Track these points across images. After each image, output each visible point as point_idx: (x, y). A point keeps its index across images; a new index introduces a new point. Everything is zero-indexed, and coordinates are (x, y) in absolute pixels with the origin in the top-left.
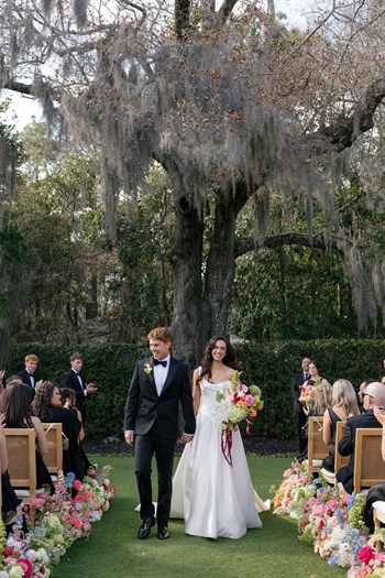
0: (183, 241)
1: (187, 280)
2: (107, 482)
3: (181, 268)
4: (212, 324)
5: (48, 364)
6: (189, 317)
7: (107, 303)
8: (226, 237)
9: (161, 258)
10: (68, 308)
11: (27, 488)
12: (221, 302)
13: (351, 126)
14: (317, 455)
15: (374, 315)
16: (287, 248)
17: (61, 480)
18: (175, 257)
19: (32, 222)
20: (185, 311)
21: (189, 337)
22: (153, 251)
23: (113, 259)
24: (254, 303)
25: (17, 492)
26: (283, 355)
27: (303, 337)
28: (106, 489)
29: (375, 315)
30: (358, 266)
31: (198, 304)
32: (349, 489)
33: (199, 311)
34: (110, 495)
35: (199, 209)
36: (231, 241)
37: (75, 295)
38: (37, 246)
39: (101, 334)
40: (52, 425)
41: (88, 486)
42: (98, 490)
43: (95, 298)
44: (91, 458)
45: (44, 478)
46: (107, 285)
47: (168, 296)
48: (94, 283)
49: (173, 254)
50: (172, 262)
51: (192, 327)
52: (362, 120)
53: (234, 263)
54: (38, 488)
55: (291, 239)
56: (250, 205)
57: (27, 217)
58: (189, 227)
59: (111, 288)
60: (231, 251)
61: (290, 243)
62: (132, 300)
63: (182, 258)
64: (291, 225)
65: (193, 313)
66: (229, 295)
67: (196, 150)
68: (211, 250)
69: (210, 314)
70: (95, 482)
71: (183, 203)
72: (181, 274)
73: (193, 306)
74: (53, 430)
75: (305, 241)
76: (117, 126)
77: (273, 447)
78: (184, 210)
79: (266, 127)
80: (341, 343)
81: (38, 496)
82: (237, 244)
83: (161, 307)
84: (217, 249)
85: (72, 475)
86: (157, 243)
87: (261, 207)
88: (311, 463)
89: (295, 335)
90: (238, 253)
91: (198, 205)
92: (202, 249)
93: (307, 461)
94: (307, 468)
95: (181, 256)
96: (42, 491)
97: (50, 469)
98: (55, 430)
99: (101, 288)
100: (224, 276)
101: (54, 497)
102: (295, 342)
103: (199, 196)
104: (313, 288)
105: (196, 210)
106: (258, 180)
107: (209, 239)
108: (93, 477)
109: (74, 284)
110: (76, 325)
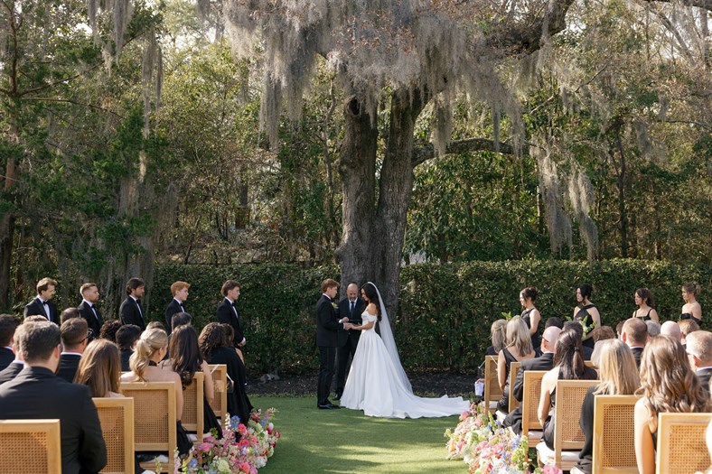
0: (354, 149)
1: (358, 194)
2: (271, 426)
3: (352, 180)
4: (386, 244)
6: (360, 236)
8: (403, 145)
10: (217, 218)
12: (396, 218)
13: (540, 28)
15: (569, 235)
17: (228, 423)
18: (344, 167)
19: (174, 114)
20: (356, 229)
21: (360, 259)
22: (319, 149)
24: (436, 216)
26: (468, 278)
27: (491, 258)
28: (270, 433)
29: (571, 234)
30: (553, 178)
31: (371, 222)
33: (372, 228)
34: (274, 440)
36: (409, 149)
38: (180, 145)
39: (254, 246)
40: (216, 366)
41: (251, 431)
42: (262, 435)
44: (254, 399)
45: (211, 422)
49: (342, 164)
50: (341, 172)
51: (364, 248)
52: (553, 20)
53: (412, 173)
54: (205, 432)
55: (478, 145)
57: (169, 109)
58: (361, 133)
60: (409, 160)
62: (294, 211)
63: (352, 168)
64: (476, 129)
65: (365, 231)
67: (367, 70)
68: (385, 161)
69: (384, 232)
70: (259, 426)
71: (354, 105)
72: (352, 186)
73: (365, 224)
74: (218, 372)
76: (282, 38)
77: (456, 387)
78: (355, 114)
79: (443, 38)
80: (534, 265)
82: (416, 152)
83: (328, 217)
84: (392, 158)
85: (237, 418)
87: (442, 118)
88: (487, 405)
89: (483, 254)
90: (416, 160)
91: (370, 111)
93: (484, 403)
94: (482, 410)
95: (352, 166)
96: (209, 435)
97: (217, 413)
98: (220, 371)
100: (401, 188)
101: (222, 441)
102: (481, 264)
103: (372, 98)
105: (368, 116)
108: (256, 420)
110: (226, 238)
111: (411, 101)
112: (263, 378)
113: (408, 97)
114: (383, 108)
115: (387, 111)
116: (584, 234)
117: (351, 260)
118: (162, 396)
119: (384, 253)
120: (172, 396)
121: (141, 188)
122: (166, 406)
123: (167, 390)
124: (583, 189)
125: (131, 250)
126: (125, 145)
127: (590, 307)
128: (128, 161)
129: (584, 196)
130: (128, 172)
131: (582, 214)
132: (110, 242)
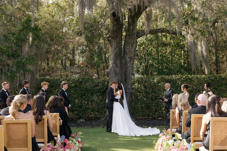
0: (114, 31)
1: (115, 49)
2: (80, 139)
3: (113, 43)
4: (127, 68)
5: (53, 87)
6: (116, 65)
7: (79, 59)
8: (133, 30)
9: (104, 39)
10: (62, 61)
11: (43, 143)
12: (131, 58)
14: (174, 127)
15: (199, 64)
16: (160, 34)
17: (59, 139)
18: (110, 39)
19: (46, 23)
20: (115, 63)
21: (116, 74)
22: (100, 35)
23: (82, 39)
24: (145, 59)
25: (39, 145)
26: (159, 82)
27: (167, 75)
28: (79, 143)
30: (191, 42)
31: (121, 59)
32: (189, 142)
33: (121, 62)
34: (81, 145)
35: (121, 17)
36: (135, 31)
37: (65, 56)
38: (48, 33)
39: (76, 73)
40: (55, 114)
41: (71, 142)
42: (75, 143)
43: (74, 57)
44: (72, 129)
45: (51, 138)
46: (79, 51)
47: (107, 56)
48: (73, 50)
49: (109, 37)
50: (109, 40)
51: (118, 70)
53: (137, 41)
54: (48, 142)
55: (162, 31)
56: (143, 16)
57: (44, 20)
58: (116, 25)
59: (81, 52)
60: (135, 35)
61: (161, 33)
62: (91, 58)
63: (113, 39)
64: (161, 24)
65: (118, 63)
66: (134, 55)
68: (126, 35)
69: (126, 64)
70: (74, 140)
71: (114, 15)
72: (113, 46)
73: (118, 60)
74: (55, 116)
75: (168, 32)
77: (154, 124)
78: (114, 17)
80: (184, 77)
81: (48, 146)
82: (138, 33)
83: (104, 60)
84: (129, 35)
85: (64, 136)
86: (102, 32)
87: (149, 18)
88: (171, 130)
89: (164, 73)
90: (138, 37)
91: (120, 15)
92: (122, 35)
93: (170, 129)
94: (170, 132)
95: (113, 38)
96: (50, 144)
97: (54, 134)
99: (77, 52)
100: (132, 47)
101: (56, 147)
102: (163, 76)
103: (121, 11)
104: (171, 52)
105: (119, 18)
106: (146, 4)
107: (125, 31)
108: (73, 137)
109: (64, 51)
110: (65, 69)
111: (137, 9)
112: (79, 121)
113: (135, 9)
114: (125, 19)
115: (127, 20)
116: (204, 64)
117: (112, 75)
118: (24, 126)
119: (126, 72)
120: (29, 126)
121: (31, 47)
122: (27, 131)
123: (27, 123)
124: (204, 46)
125: (26, 71)
126: (24, 29)
127: (209, 91)
128: (25, 36)
129: (204, 49)
130: (25, 40)
131: (203, 56)
132: (18, 67)
